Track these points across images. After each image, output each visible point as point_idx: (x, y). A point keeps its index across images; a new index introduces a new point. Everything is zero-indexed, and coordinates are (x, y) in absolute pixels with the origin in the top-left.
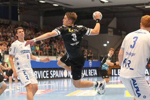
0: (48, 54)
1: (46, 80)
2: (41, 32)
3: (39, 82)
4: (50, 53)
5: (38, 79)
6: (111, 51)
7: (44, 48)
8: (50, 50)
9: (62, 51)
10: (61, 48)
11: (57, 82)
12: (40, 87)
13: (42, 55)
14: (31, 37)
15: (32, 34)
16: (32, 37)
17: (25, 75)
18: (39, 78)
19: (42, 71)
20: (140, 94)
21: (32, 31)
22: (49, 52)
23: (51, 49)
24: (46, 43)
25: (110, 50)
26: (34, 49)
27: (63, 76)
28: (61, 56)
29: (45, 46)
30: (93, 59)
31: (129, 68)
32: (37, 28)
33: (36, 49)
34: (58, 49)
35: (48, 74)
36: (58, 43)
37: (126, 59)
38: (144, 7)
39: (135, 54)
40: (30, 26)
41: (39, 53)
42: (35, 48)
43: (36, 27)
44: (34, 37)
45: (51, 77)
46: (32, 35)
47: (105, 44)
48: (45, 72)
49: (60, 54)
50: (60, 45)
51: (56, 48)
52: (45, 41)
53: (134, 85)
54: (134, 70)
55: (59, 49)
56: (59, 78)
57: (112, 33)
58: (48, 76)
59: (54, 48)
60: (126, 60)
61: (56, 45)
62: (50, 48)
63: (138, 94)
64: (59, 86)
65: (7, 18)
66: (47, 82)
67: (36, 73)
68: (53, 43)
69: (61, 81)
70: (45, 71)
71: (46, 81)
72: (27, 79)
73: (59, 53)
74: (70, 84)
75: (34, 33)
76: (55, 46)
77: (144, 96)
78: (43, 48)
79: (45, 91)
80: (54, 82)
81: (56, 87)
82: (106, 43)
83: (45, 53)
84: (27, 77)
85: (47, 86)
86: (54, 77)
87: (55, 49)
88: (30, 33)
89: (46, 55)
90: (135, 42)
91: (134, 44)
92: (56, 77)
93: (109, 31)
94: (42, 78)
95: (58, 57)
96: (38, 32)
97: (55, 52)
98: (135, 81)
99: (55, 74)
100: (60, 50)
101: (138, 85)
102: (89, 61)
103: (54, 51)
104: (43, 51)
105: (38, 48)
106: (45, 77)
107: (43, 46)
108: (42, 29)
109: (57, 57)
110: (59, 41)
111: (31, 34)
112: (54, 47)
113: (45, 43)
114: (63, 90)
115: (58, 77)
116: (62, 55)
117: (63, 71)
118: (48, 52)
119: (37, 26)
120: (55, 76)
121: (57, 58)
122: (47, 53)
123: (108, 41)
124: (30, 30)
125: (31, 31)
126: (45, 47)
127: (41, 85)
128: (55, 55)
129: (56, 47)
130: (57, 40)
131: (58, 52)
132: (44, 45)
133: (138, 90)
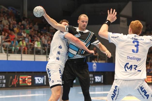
2: (26, 21)
13: (26, 53)
30: (99, 60)
43: (19, 14)
75: (16, 22)
93: (121, 21)
96: (21, 21)
102: (93, 63)
108: (26, 16)
119: (19, 13)
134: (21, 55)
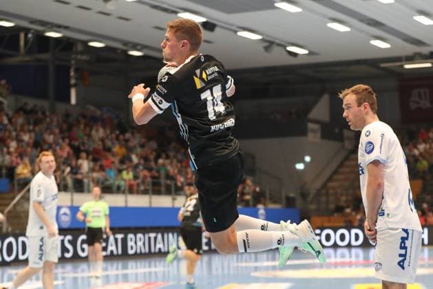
0: (150, 190)
4: (156, 188)
7: (141, 175)
8: (155, 180)
16: (109, 145)
22: (154, 184)
23: (158, 178)
30: (270, 203)
36: (175, 160)
38: (402, 66)
40: (105, 117)
44: (114, 145)
46: (107, 141)
47: (299, 163)
51: (174, 175)
57: (319, 134)
61: (173, 166)
62: (157, 174)
65: (43, 95)
82: (302, 161)
83: (142, 188)
89: (145, 192)
93: (309, 130)
96: (124, 132)
102: (258, 209)
107: (138, 170)
109: (175, 197)
110: (179, 156)
111: (105, 137)
113: (142, 161)
118: (150, 185)
121: (174, 199)
122: (148, 187)
123: (306, 155)
126: (142, 171)
128: (168, 192)
129: (174, 171)
131: (179, 184)
132: (141, 167)
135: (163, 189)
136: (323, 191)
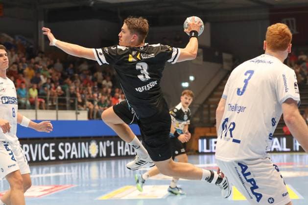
0: (57, 106)
1: (49, 164)
2: (42, 57)
3: (34, 170)
4: (62, 104)
5: (31, 163)
6: (185, 96)
7: (49, 93)
8: (61, 98)
9: (89, 99)
10: (87, 92)
11: (74, 169)
12: (37, 180)
13: (44, 107)
14: (18, 68)
15: (21, 61)
16: (21, 67)
17: (8, 150)
18: (34, 159)
19: (40, 145)
20: (261, 196)
21: (21, 56)
22: (60, 101)
23: (64, 95)
24: (52, 81)
25: (183, 95)
26: (26, 94)
27: (87, 155)
28: (85, 110)
29: (51, 87)
31: (232, 139)
32: (31, 49)
33: (29, 95)
34: (79, 95)
35: (53, 151)
36: (79, 81)
37: (227, 120)
39: (245, 108)
40: (17, 43)
41: (38, 104)
42: (28, 93)
43: (31, 46)
44: (25, 67)
45: (61, 158)
46: (20, 64)
47: (185, 82)
48: (46, 147)
49: (85, 106)
50: (83, 86)
51: (75, 93)
52: (50, 77)
53: (245, 175)
54: (241, 142)
55: (82, 93)
56: (78, 159)
57: (201, 57)
58: (54, 155)
59: (70, 93)
60: (226, 122)
61: (76, 85)
62: (62, 92)
63: (256, 194)
64: (78, 178)
66: (52, 168)
67: (26, 150)
68: (68, 80)
69: (83, 167)
70: (46, 145)
71: (50, 168)
72: (12, 158)
73: (82, 104)
74: (104, 173)
75: (27, 59)
76: (73, 87)
77: (270, 198)
78: (45, 92)
79: (52, 189)
80: (67, 168)
81: (72, 180)
82: (188, 80)
83: (50, 104)
84: (11, 156)
85: (52, 179)
86: (67, 157)
87: (73, 95)
88: (16, 60)
89: (53, 108)
90: (246, 81)
91: (245, 87)
92: (72, 157)
94: (40, 159)
95: (80, 112)
96: (34, 56)
97: (72, 101)
98: (246, 167)
99: (69, 151)
100: (83, 96)
101: (254, 176)
103: (70, 99)
104: (45, 99)
105: (34, 93)
106: (46, 159)
107: (46, 88)
108: (43, 50)
109: (78, 111)
110: (82, 77)
111: (18, 61)
112: (70, 89)
113: (49, 81)
114: (87, 185)
115: (77, 157)
116: (88, 107)
117: (87, 144)
118: (57, 101)
119: (31, 44)
120: (69, 154)
122: (55, 103)
123: (192, 75)
124: (16, 53)
125: (18, 54)
126: (50, 89)
127: (38, 176)
128: (73, 107)
129: (76, 89)
130: (76, 75)
131: (80, 100)
132: (49, 86)
133: (255, 187)
134: (36, 112)
135: (68, 105)
136: (206, 106)
